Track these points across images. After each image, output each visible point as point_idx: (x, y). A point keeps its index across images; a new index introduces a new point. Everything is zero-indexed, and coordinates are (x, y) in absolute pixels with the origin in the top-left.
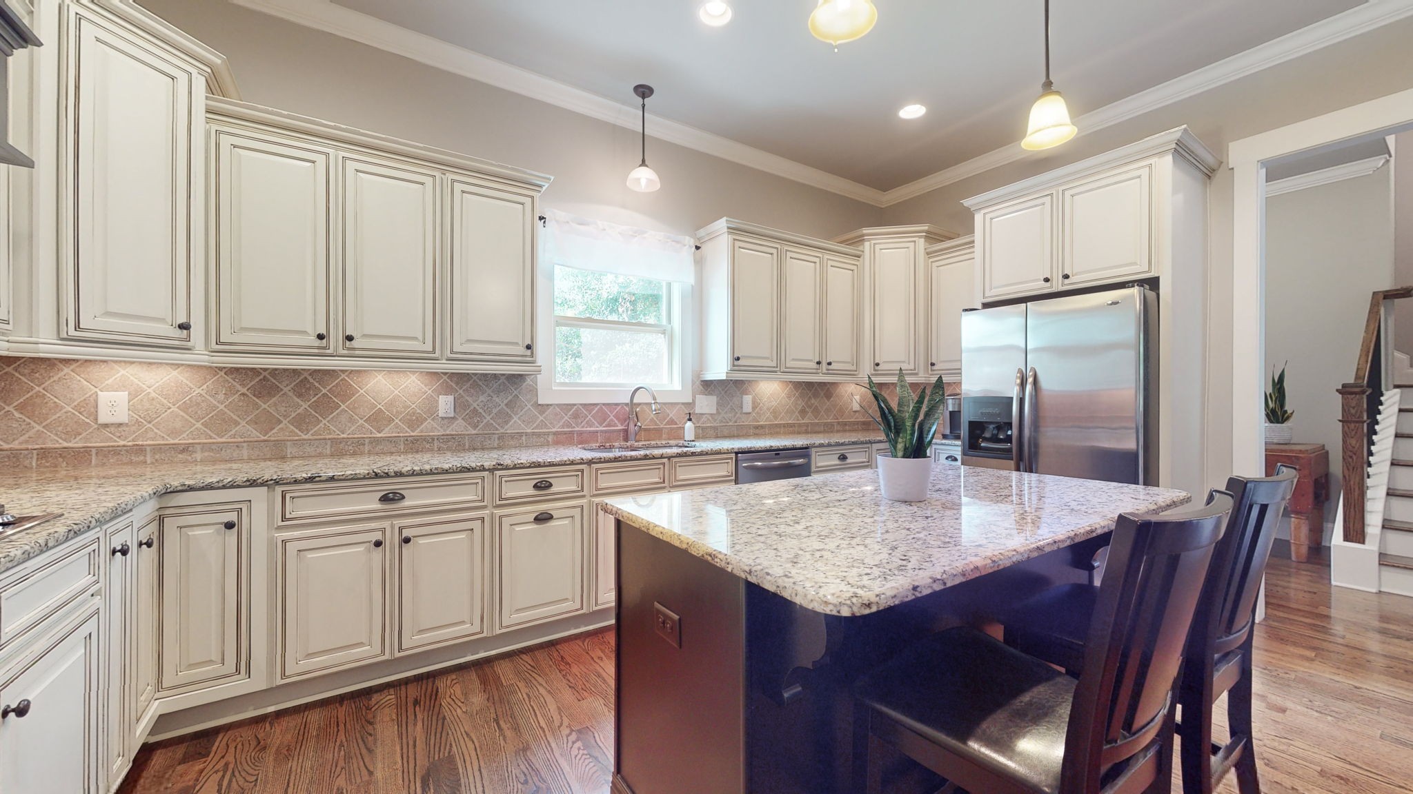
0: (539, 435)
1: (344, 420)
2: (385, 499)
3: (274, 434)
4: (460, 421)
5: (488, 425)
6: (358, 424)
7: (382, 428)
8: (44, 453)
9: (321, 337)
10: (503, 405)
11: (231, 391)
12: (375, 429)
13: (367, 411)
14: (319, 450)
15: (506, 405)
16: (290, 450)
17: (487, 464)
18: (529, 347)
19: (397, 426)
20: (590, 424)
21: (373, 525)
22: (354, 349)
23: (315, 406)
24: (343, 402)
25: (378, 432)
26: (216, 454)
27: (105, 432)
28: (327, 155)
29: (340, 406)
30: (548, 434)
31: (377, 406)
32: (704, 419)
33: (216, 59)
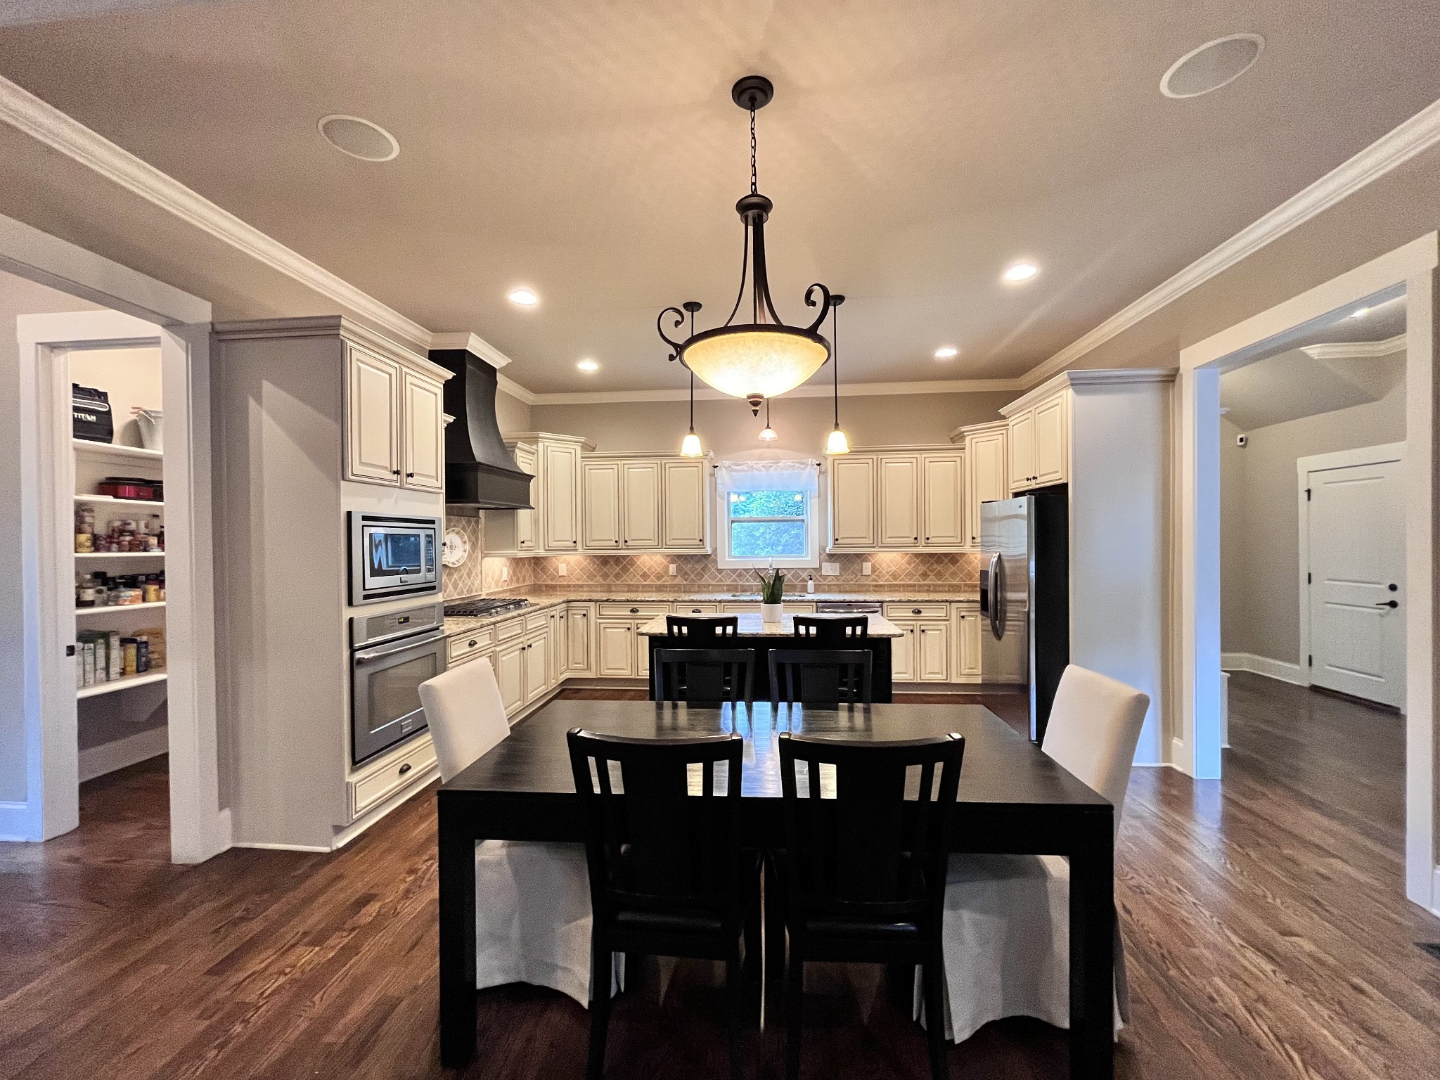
0: (719, 586)
1: (632, 576)
2: (632, 611)
3: (608, 582)
4: (679, 577)
5: (693, 580)
6: (637, 578)
7: (646, 580)
8: (546, 586)
9: (616, 542)
10: (699, 570)
11: (594, 563)
12: (644, 580)
13: (641, 572)
15: (702, 569)
16: (613, 589)
17: (670, 599)
18: (701, 540)
19: (652, 579)
20: (748, 581)
21: (628, 621)
22: (630, 546)
23: (621, 569)
24: (632, 568)
26: (591, 588)
27: (561, 579)
28: (618, 464)
29: (630, 569)
30: (724, 585)
31: (644, 570)
32: (830, 579)
33: (583, 440)
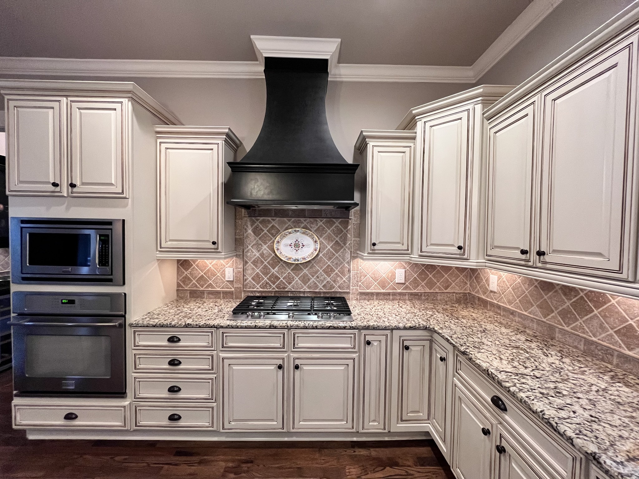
1: (596, 324)
6: (608, 333)
7: (632, 347)
12: (625, 344)
13: (618, 323)
14: (576, 344)
22: (545, 263)
24: (597, 307)
25: (627, 348)
28: (534, 102)
29: (593, 311)
31: (628, 321)
